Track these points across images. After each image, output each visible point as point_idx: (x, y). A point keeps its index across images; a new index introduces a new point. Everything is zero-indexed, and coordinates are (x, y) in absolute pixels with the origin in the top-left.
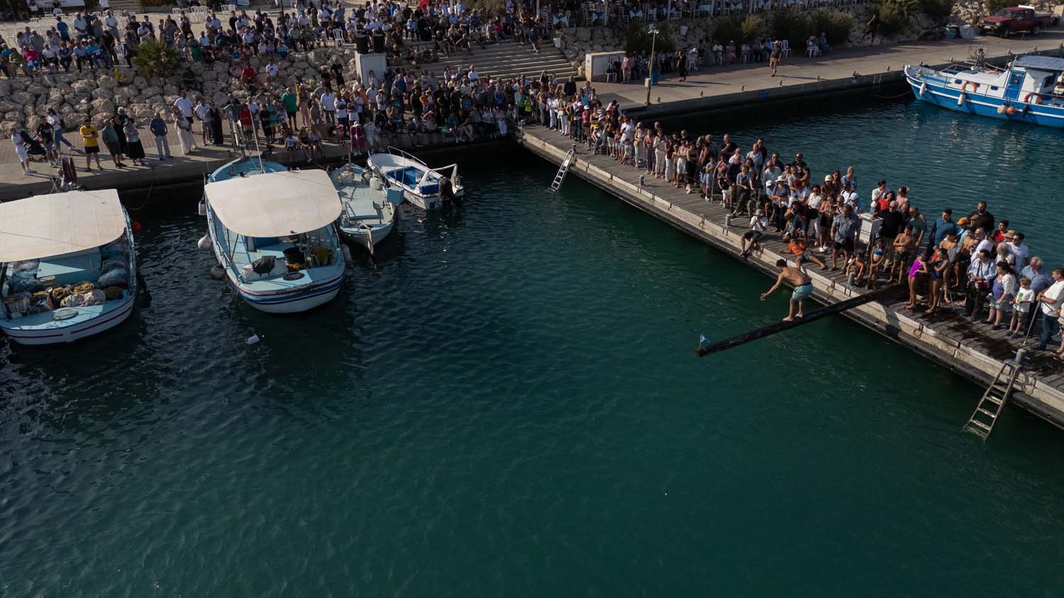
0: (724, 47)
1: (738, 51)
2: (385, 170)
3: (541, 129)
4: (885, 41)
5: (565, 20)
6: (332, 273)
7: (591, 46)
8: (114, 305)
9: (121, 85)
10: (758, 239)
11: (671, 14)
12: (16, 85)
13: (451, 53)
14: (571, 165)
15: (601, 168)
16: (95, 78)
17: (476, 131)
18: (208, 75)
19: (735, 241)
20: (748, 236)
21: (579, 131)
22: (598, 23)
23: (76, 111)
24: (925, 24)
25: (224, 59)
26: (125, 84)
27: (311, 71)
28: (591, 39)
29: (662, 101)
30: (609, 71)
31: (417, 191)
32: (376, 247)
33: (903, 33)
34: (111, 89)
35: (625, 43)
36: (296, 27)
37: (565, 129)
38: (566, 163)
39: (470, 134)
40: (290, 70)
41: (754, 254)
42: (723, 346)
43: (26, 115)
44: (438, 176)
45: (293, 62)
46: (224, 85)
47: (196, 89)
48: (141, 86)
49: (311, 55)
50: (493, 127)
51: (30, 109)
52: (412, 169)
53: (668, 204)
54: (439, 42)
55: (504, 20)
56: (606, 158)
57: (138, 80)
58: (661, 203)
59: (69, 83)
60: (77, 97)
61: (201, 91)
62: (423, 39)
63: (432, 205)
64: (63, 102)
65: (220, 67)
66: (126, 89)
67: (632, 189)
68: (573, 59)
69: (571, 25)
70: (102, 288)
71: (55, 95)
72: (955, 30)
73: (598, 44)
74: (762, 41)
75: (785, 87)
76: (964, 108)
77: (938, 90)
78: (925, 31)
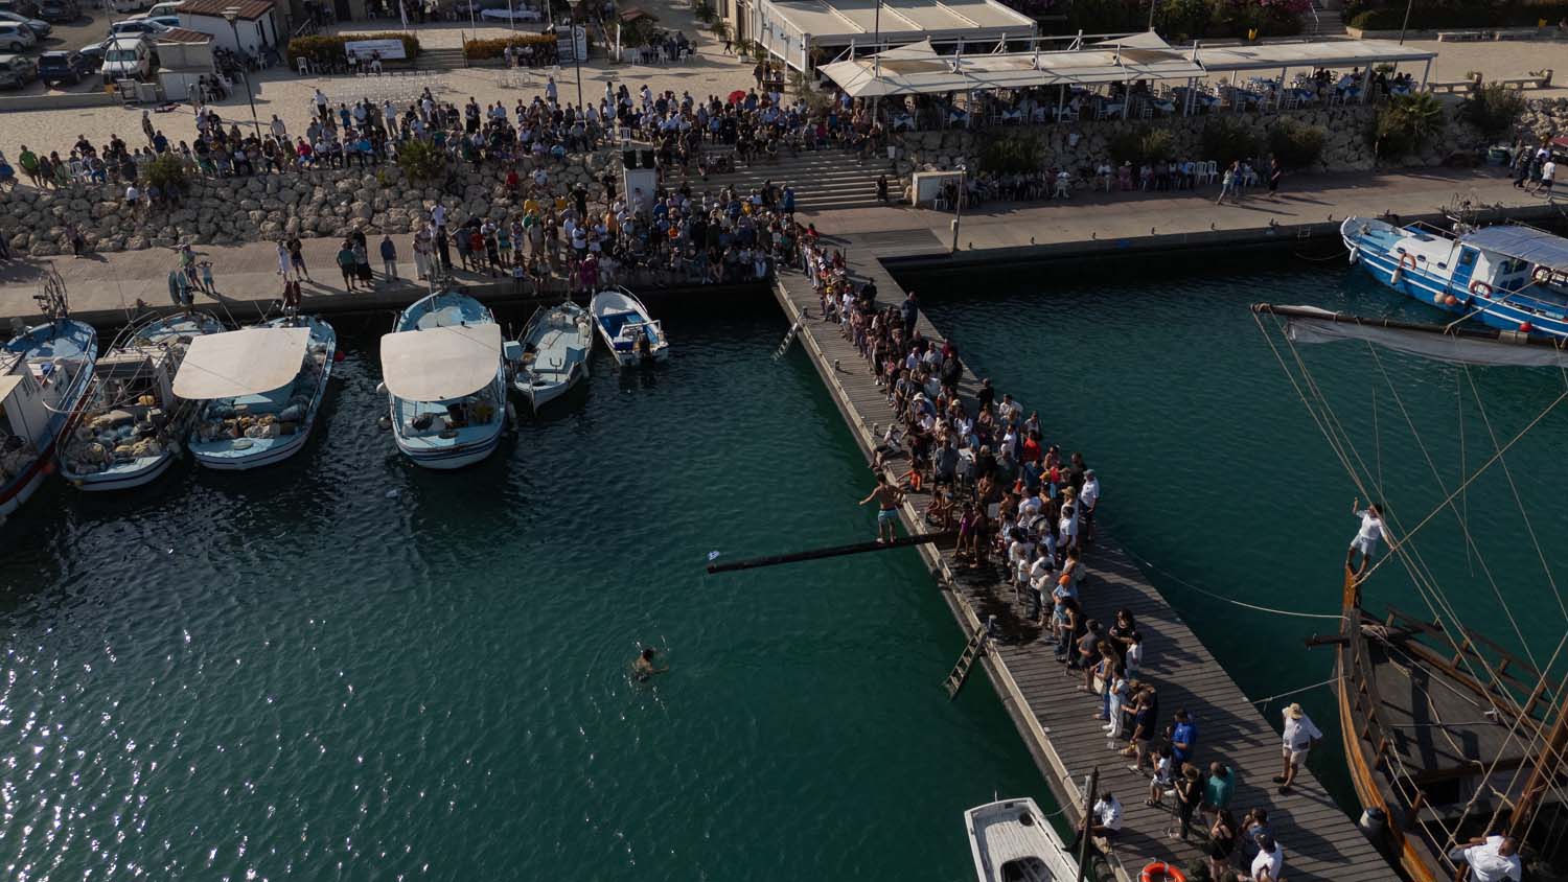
3: (797, 277)
6: (485, 433)
7: (935, 157)
8: (285, 440)
9: (385, 186)
11: (1063, 115)
14: (796, 330)
15: (817, 341)
16: (361, 177)
18: (473, 179)
22: (958, 125)
23: (335, 214)
26: (388, 186)
30: (939, 197)
33: (1416, 155)
34: (374, 191)
35: (977, 154)
38: (795, 326)
40: (562, 175)
43: (287, 215)
45: (567, 165)
46: (487, 191)
47: (456, 194)
48: (404, 188)
49: (589, 158)
51: (292, 207)
52: (629, 312)
53: (846, 398)
55: (828, 121)
57: (401, 182)
59: (335, 182)
60: (339, 198)
61: (462, 197)
64: (324, 203)
65: (487, 169)
66: (387, 191)
68: (903, 176)
69: (919, 128)
70: (281, 423)
71: (318, 194)
72: (1506, 153)
73: (945, 160)
74: (1174, 161)
75: (1159, 236)
76: (1400, 288)
77: (1372, 258)
78: (1457, 151)
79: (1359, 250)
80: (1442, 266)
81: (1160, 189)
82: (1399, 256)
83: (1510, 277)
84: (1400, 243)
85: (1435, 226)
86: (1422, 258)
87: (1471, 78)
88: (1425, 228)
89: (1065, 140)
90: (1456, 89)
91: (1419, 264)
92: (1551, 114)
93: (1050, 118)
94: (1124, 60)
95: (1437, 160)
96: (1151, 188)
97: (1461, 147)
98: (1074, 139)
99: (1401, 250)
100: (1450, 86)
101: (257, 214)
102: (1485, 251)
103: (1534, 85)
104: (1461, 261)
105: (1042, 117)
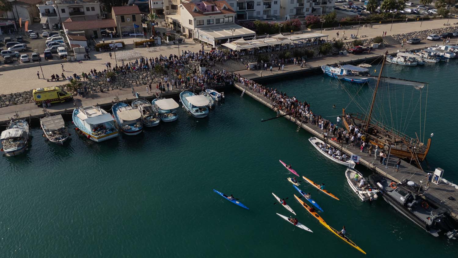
0: (281, 60)
1: (285, 61)
2: (209, 93)
3: (239, 83)
4: (323, 56)
5: (244, 54)
6: (207, 112)
7: (250, 60)
9: (152, 74)
10: (275, 106)
11: (269, 51)
12: (133, 75)
13: (218, 64)
14: (245, 92)
15: (250, 92)
16: (147, 73)
17: (225, 84)
18: (168, 71)
19: (271, 106)
20: (273, 106)
21: (246, 84)
22: (251, 54)
23: (145, 80)
24: (335, 50)
25: (171, 67)
26: (153, 74)
27: (188, 69)
28: (250, 58)
29: (265, 76)
30: (254, 67)
31: (216, 97)
32: (212, 107)
33: (328, 53)
35: (257, 59)
36: (184, 59)
37: (243, 84)
38: (244, 91)
39: (224, 85)
40: (184, 69)
41: (274, 109)
42: (265, 121)
44: (220, 94)
45: (184, 67)
46: (172, 73)
49: (188, 66)
50: (229, 83)
51: (137, 80)
52: (214, 92)
53: (262, 100)
54: (215, 61)
55: (229, 55)
56: (252, 90)
57: (155, 73)
58: (261, 100)
59: (143, 74)
60: (145, 77)
62: (211, 60)
63: (219, 100)
64: (143, 78)
65: (170, 69)
66: (153, 75)
67: (256, 97)
68: (245, 64)
69: (245, 55)
70: (174, 114)
71: (141, 77)
72: (342, 52)
73: (251, 61)
74: (290, 58)
75: (293, 71)
76: (332, 76)
77: (328, 72)
78: (334, 52)
79: (325, 71)
80: (338, 72)
81: (289, 63)
82: (331, 71)
83: (349, 73)
84: (331, 69)
85: (335, 66)
86: (335, 71)
87: (333, 38)
88: (334, 66)
89: (270, 55)
90: (332, 41)
91: (335, 72)
92: (348, 45)
93: (267, 52)
94: (279, 40)
95: (331, 54)
96: (287, 63)
97: (335, 52)
98: (272, 55)
99: (332, 70)
100: (331, 41)
101: (131, 81)
102: (344, 69)
103: (344, 39)
104: (341, 71)
105: (265, 52)
